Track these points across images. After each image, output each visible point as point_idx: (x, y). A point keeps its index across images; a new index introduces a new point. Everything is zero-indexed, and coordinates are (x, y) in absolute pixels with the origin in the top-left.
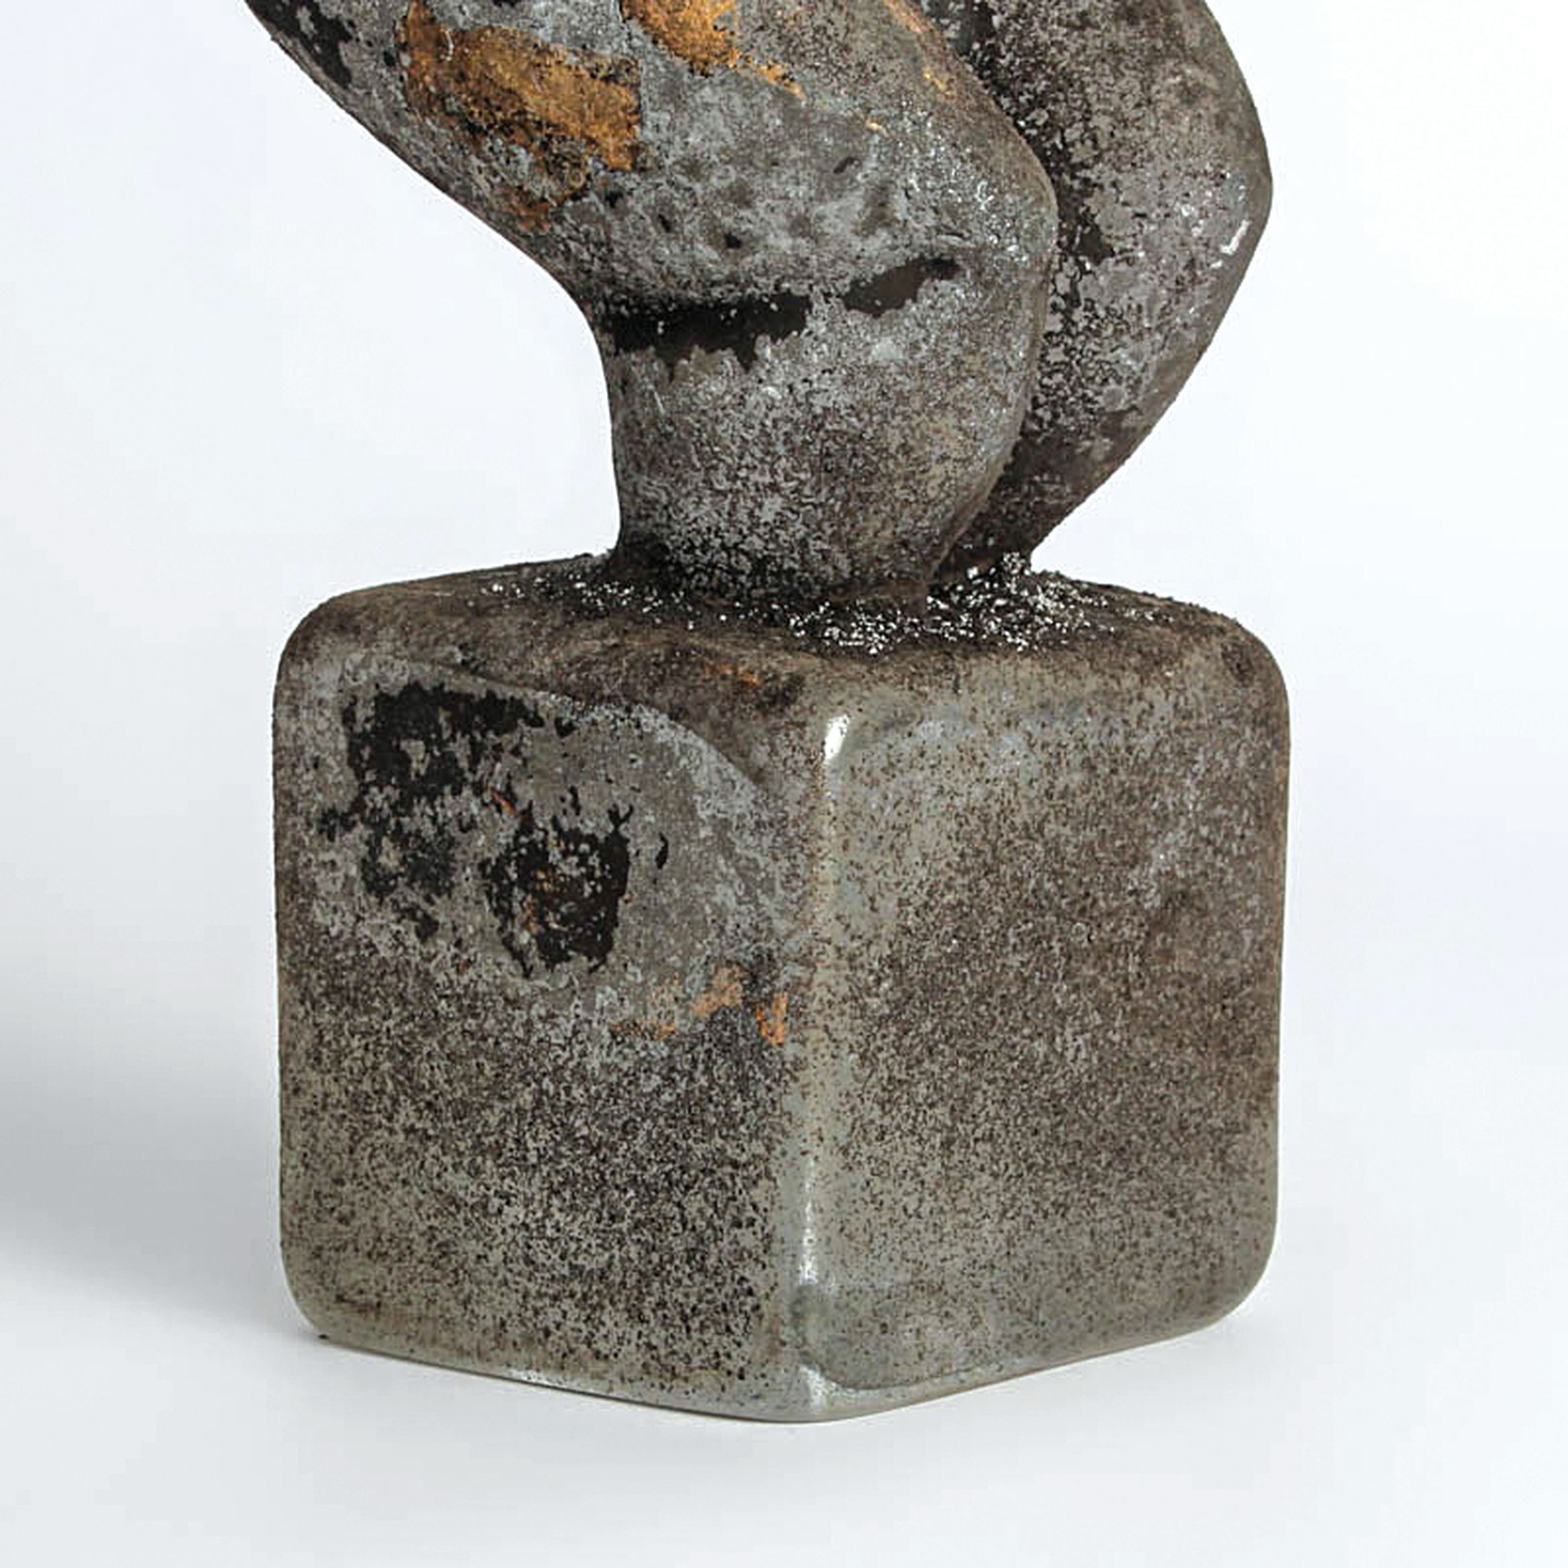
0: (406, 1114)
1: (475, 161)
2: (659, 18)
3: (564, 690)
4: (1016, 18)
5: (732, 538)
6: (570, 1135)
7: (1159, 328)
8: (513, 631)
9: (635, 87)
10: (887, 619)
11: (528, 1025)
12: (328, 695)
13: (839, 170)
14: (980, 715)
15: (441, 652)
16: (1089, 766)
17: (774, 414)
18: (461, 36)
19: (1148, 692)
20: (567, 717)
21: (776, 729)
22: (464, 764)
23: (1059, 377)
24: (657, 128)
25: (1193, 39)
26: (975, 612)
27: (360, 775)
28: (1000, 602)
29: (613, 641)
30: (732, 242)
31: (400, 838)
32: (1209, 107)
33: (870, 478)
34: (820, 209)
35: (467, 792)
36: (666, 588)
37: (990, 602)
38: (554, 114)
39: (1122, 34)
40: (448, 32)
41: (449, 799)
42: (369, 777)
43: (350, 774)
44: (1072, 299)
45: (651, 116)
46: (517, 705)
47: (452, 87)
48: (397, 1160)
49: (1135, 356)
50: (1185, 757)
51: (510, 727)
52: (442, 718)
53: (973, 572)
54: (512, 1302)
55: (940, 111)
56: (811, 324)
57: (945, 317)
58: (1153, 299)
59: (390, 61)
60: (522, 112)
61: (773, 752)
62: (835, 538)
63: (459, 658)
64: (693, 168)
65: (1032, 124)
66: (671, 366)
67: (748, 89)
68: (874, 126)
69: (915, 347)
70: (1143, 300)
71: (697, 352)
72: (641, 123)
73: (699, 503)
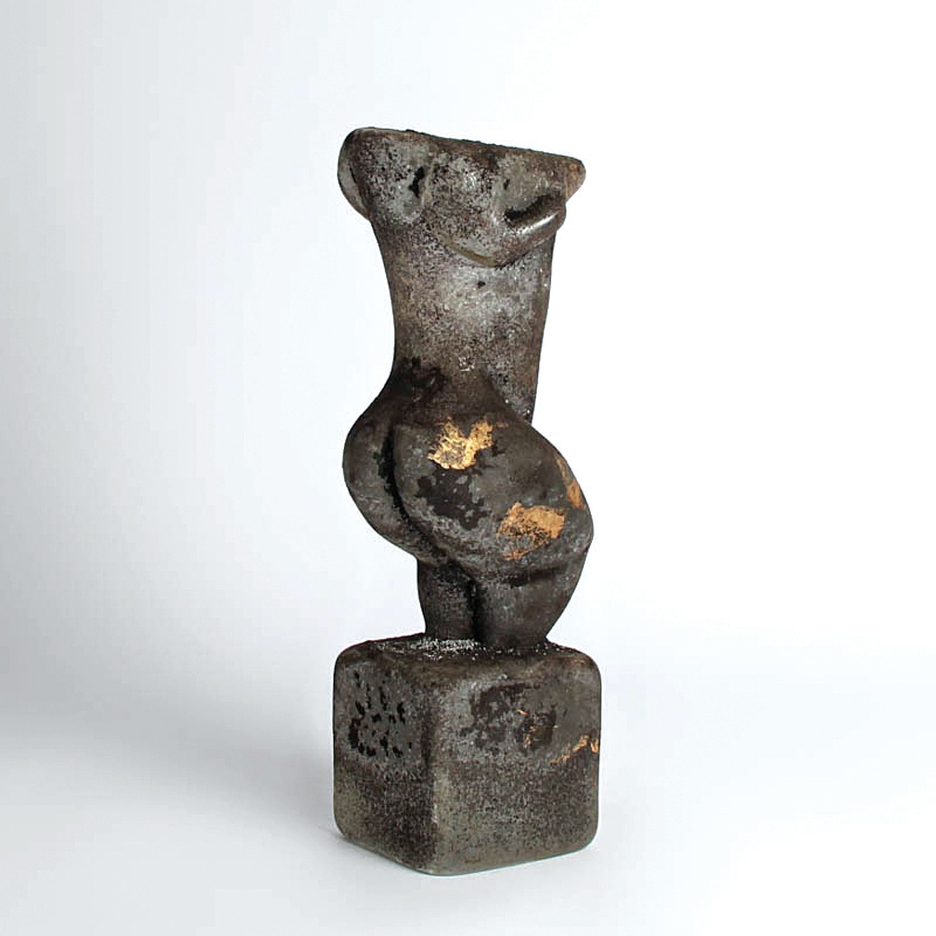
0: (487, 804)
6: (537, 794)
11: (526, 769)
22: (509, 704)
27: (475, 716)
31: (488, 730)
42: (479, 716)
43: (472, 717)
48: (483, 818)
54: (521, 843)
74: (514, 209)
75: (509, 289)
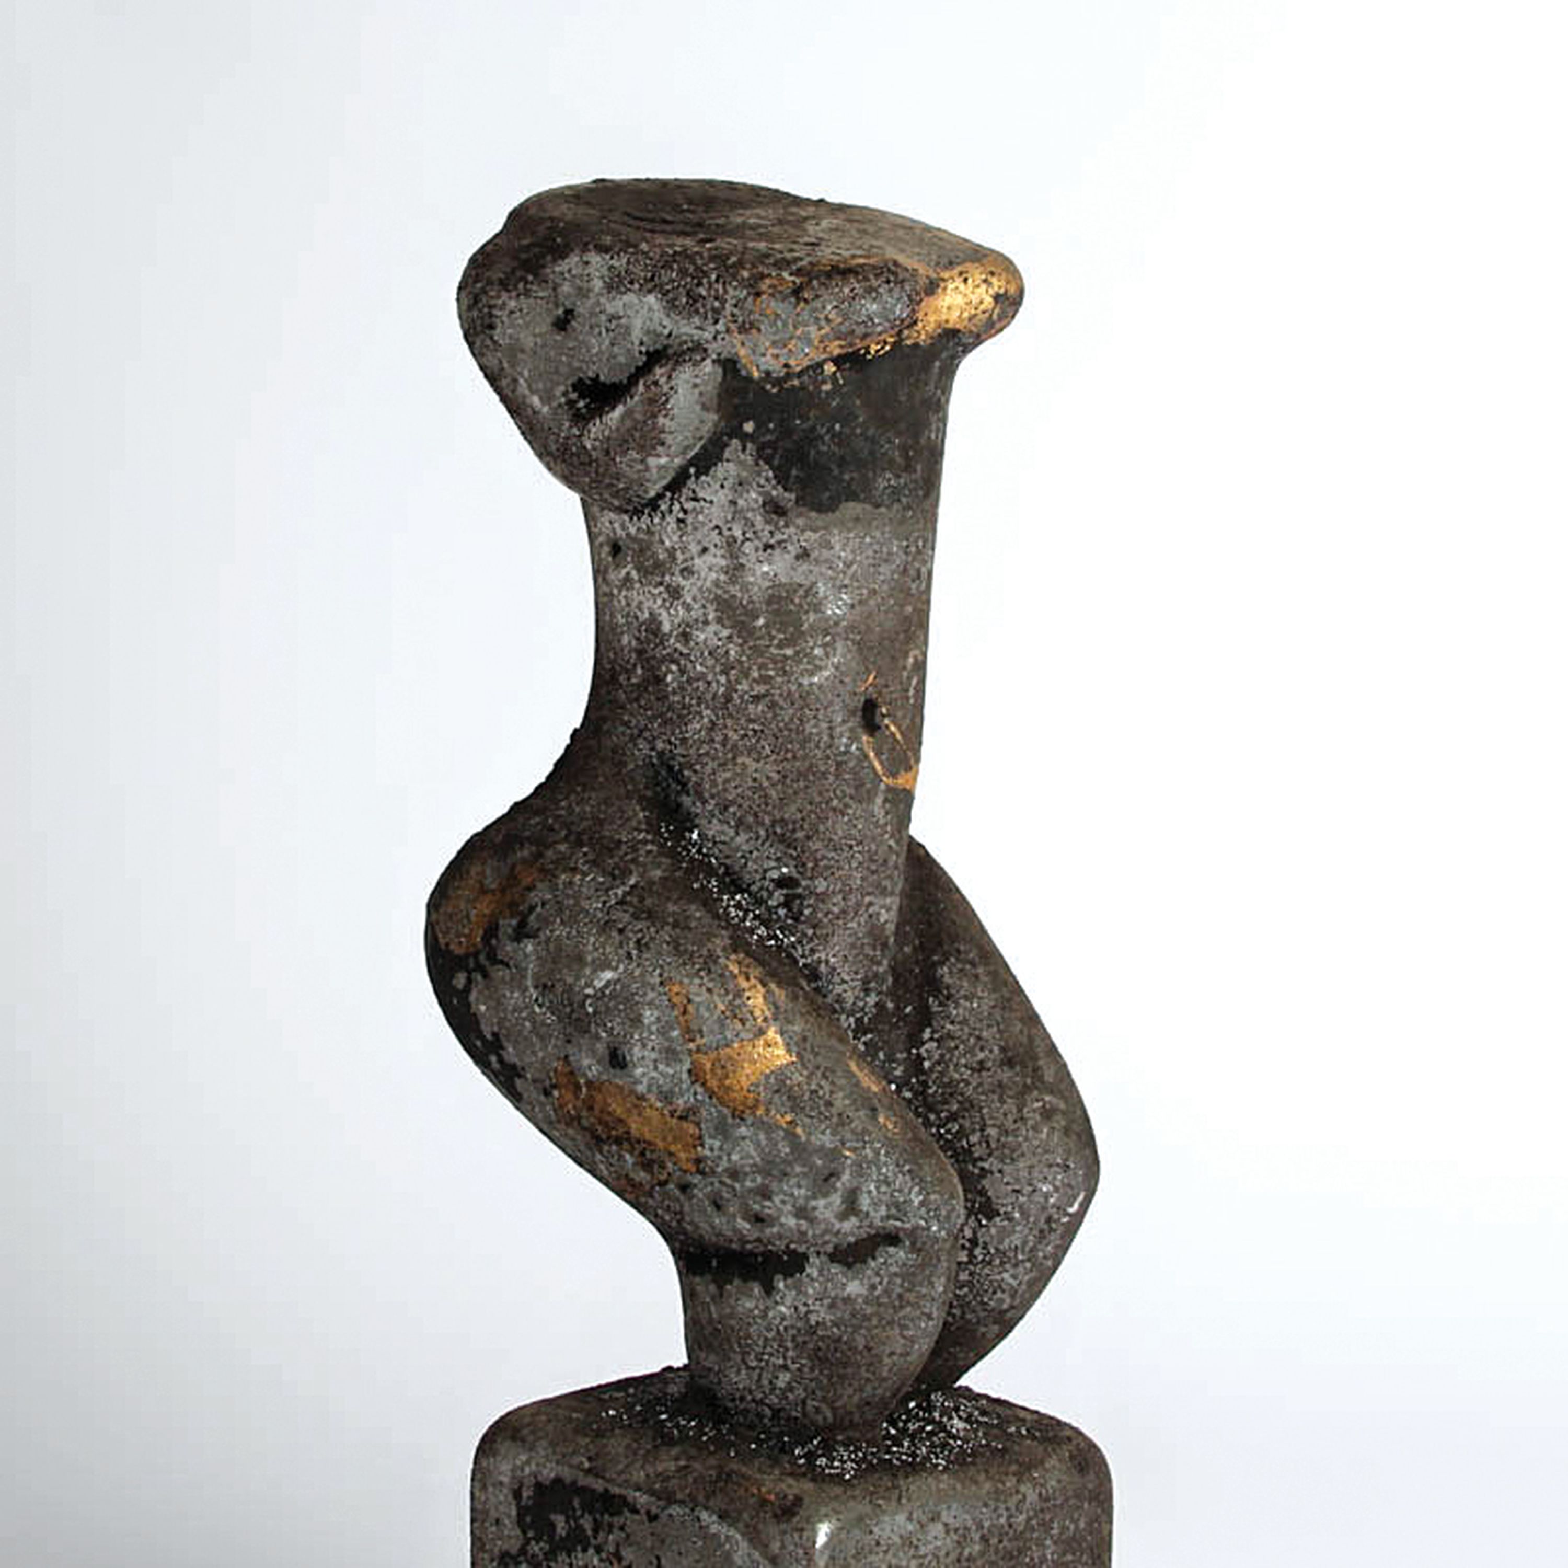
1: (599, 1157)
2: (713, 1083)
3: (652, 1493)
4: (939, 1063)
5: (759, 1396)
7: (1029, 1260)
8: (621, 1450)
9: (698, 1124)
10: (859, 1449)
12: (505, 1480)
13: (826, 1180)
14: (915, 1516)
15: (576, 1460)
16: (985, 1539)
17: (785, 1323)
18: (589, 1084)
19: (1023, 1488)
20: (654, 1510)
21: (784, 1532)
22: (589, 1533)
23: (966, 1290)
24: (712, 1150)
25: (1049, 1075)
26: (913, 1437)
27: (524, 1532)
28: (929, 1428)
29: (682, 1463)
30: (758, 1219)
32: (1060, 1121)
33: (845, 1365)
34: (813, 1203)
35: (591, 1551)
36: (719, 1422)
37: (922, 1428)
38: (648, 1136)
39: (1005, 1075)
40: (582, 1081)
41: (580, 1555)
42: (530, 1534)
43: (518, 1532)
44: (974, 1242)
45: (708, 1141)
46: (623, 1498)
47: (584, 1113)
49: (1014, 1277)
50: (1046, 1526)
51: (619, 1513)
52: (576, 1503)
53: (912, 1405)
55: (890, 1144)
56: (808, 1270)
57: (894, 1269)
58: (1025, 1243)
59: (547, 1093)
60: (628, 1133)
61: (783, 1547)
62: (824, 1400)
63: (587, 1465)
64: (734, 1174)
65: (948, 1131)
66: (721, 1288)
67: (769, 1128)
68: (848, 1153)
69: (873, 1287)
70: (1018, 1243)
71: (737, 1282)
72: (702, 1145)
73: (738, 1372)
74: (602, 378)
75: (659, 567)
